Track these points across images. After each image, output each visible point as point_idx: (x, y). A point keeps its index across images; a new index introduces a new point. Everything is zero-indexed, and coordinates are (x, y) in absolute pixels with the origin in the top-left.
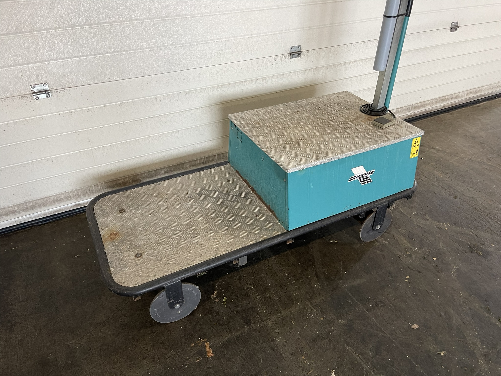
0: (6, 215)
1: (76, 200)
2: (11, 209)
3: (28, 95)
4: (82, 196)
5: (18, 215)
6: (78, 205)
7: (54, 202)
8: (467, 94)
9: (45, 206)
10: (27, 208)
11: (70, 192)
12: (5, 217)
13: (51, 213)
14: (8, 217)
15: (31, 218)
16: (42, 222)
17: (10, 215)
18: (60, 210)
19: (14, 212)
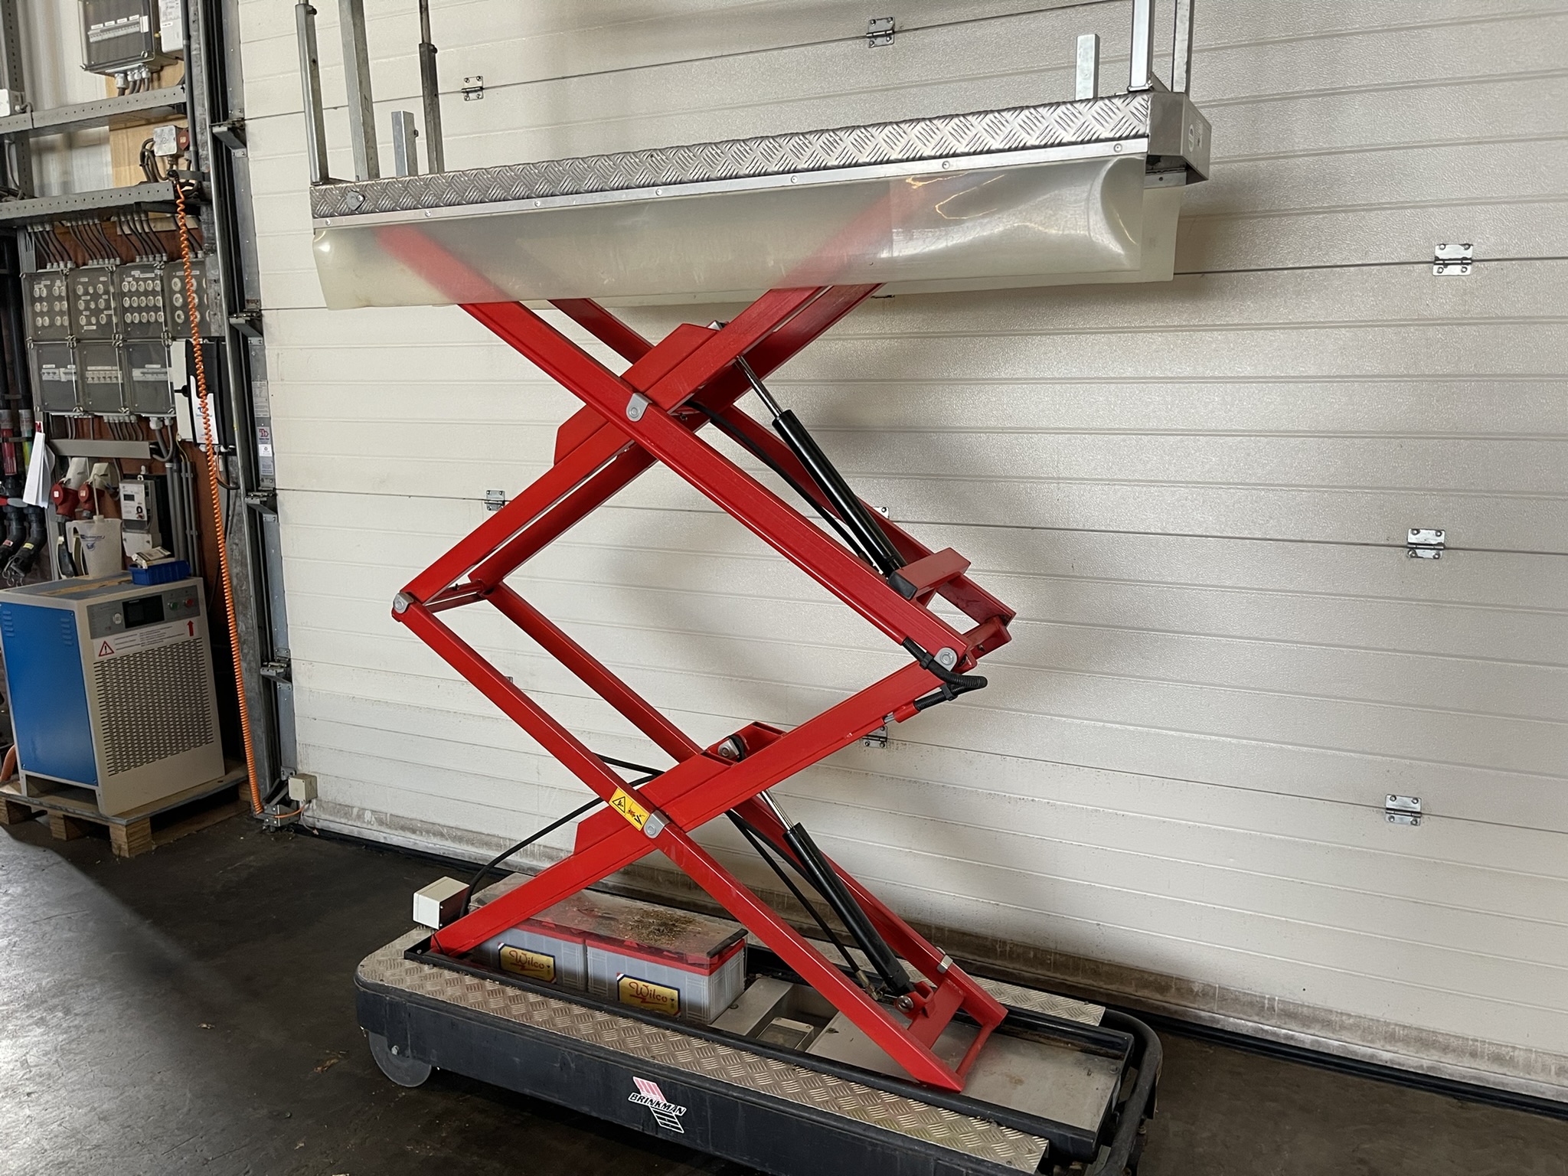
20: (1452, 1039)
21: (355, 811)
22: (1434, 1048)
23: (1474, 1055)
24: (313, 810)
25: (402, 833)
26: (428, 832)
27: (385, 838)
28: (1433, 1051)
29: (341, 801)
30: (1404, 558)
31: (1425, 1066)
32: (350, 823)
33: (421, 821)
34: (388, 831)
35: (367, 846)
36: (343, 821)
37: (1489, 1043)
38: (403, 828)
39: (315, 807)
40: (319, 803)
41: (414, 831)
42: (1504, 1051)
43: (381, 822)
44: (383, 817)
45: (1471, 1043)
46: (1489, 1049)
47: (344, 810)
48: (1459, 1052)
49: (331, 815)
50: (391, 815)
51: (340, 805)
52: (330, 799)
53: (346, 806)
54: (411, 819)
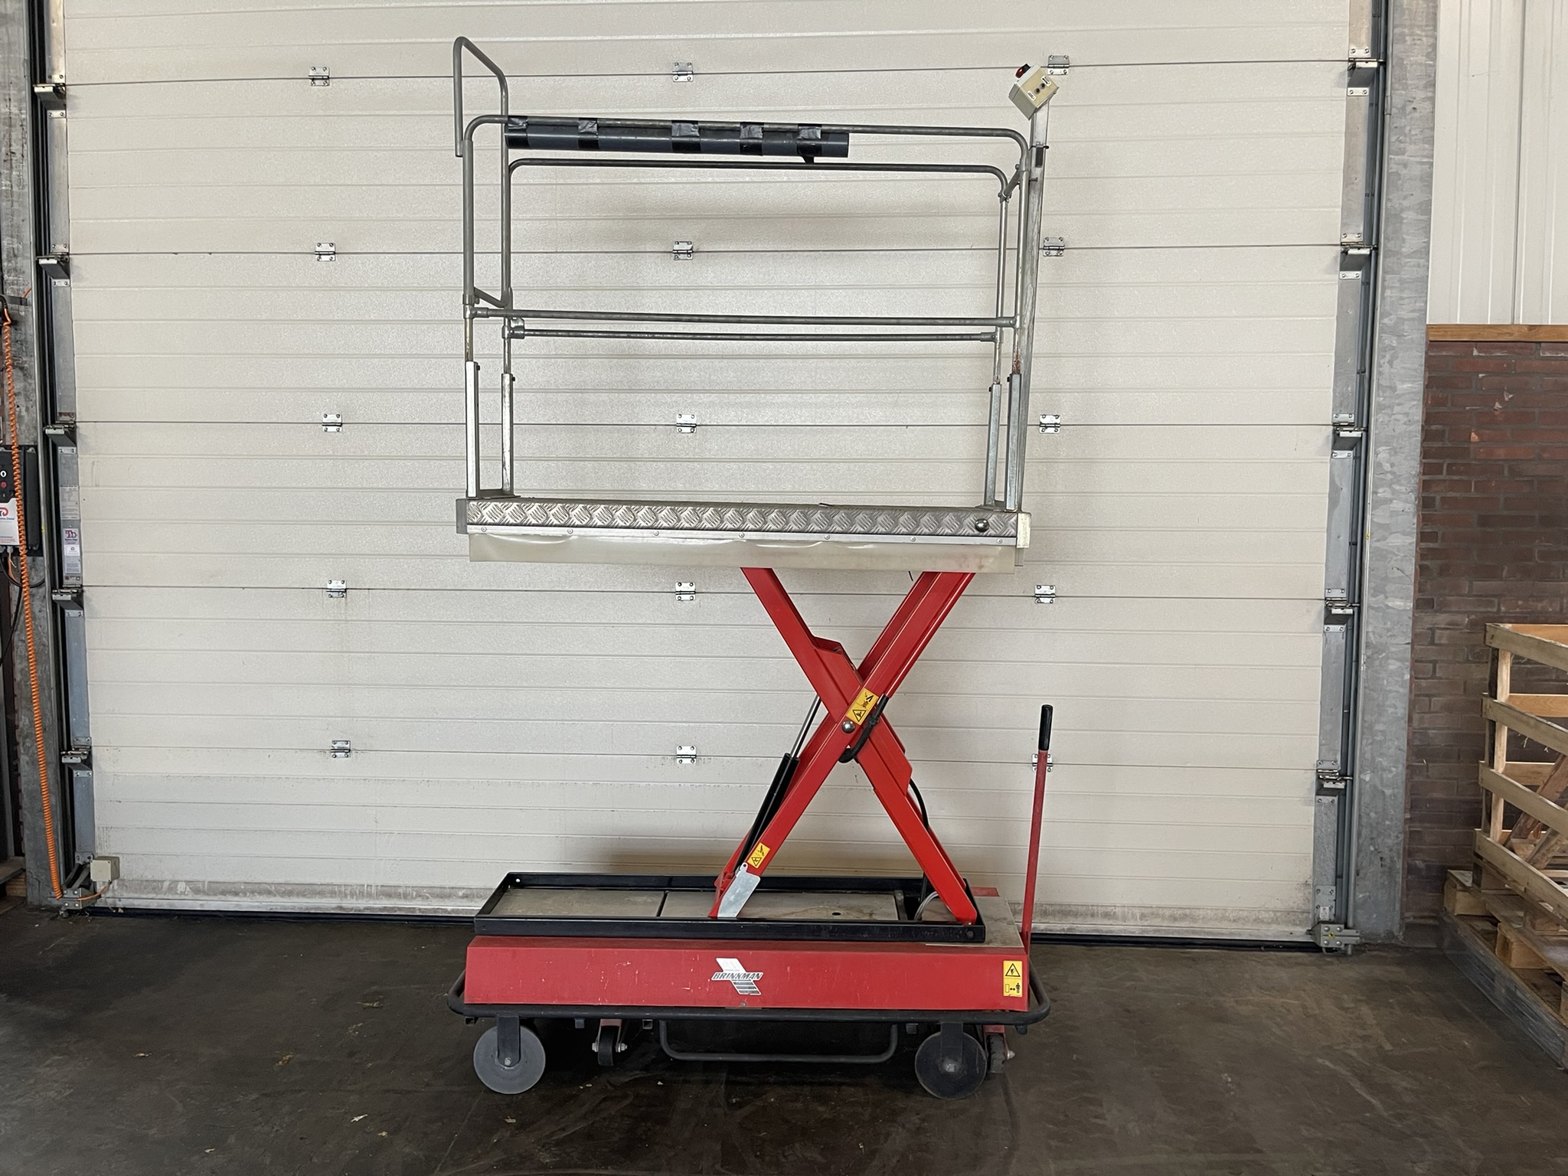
0: (260, 893)
1: (341, 899)
2: (269, 887)
3: (327, 752)
4: (349, 896)
5: (273, 899)
6: (341, 908)
7: (316, 894)
8: (1143, 916)
9: (304, 896)
10: (284, 892)
11: (338, 885)
12: (258, 896)
13: (307, 909)
14: (261, 898)
15: (285, 908)
16: (294, 918)
17: (265, 896)
18: (318, 908)
19: (269, 893)
20: (1080, 908)
21: (166, 884)
22: (1070, 915)
23: (1092, 915)
24: (113, 890)
25: (223, 898)
26: (253, 892)
27: (201, 905)
28: (1069, 918)
29: (150, 877)
30: (1033, 603)
31: (1066, 928)
32: (159, 896)
33: (245, 883)
34: (206, 898)
35: (179, 915)
36: (150, 896)
37: (1102, 906)
38: (223, 893)
39: (116, 887)
40: (120, 883)
41: (236, 894)
42: (1109, 909)
43: (197, 891)
44: (200, 885)
45: (1090, 908)
46: (1101, 910)
47: (154, 885)
48: (1084, 915)
49: (136, 893)
50: (209, 882)
51: (147, 881)
52: (135, 877)
53: (155, 881)
54: (234, 883)
